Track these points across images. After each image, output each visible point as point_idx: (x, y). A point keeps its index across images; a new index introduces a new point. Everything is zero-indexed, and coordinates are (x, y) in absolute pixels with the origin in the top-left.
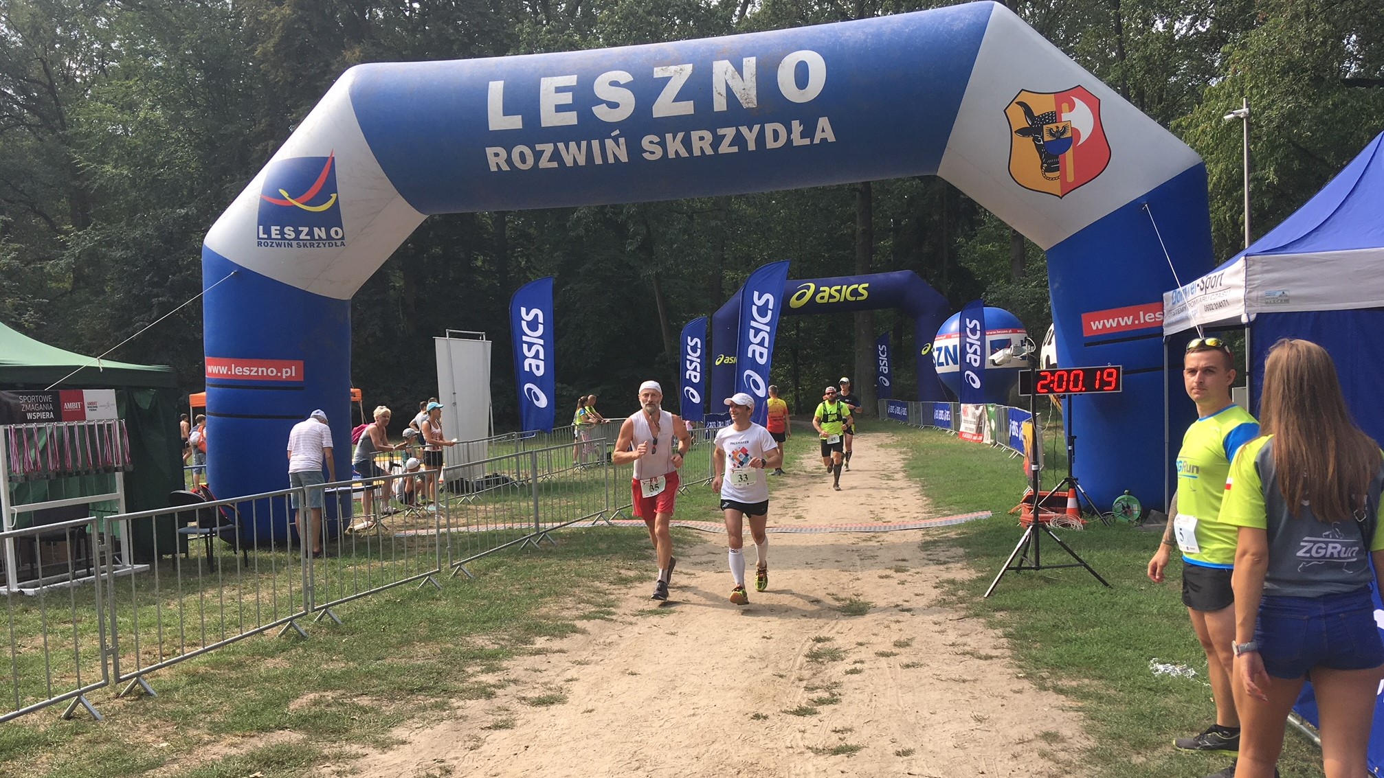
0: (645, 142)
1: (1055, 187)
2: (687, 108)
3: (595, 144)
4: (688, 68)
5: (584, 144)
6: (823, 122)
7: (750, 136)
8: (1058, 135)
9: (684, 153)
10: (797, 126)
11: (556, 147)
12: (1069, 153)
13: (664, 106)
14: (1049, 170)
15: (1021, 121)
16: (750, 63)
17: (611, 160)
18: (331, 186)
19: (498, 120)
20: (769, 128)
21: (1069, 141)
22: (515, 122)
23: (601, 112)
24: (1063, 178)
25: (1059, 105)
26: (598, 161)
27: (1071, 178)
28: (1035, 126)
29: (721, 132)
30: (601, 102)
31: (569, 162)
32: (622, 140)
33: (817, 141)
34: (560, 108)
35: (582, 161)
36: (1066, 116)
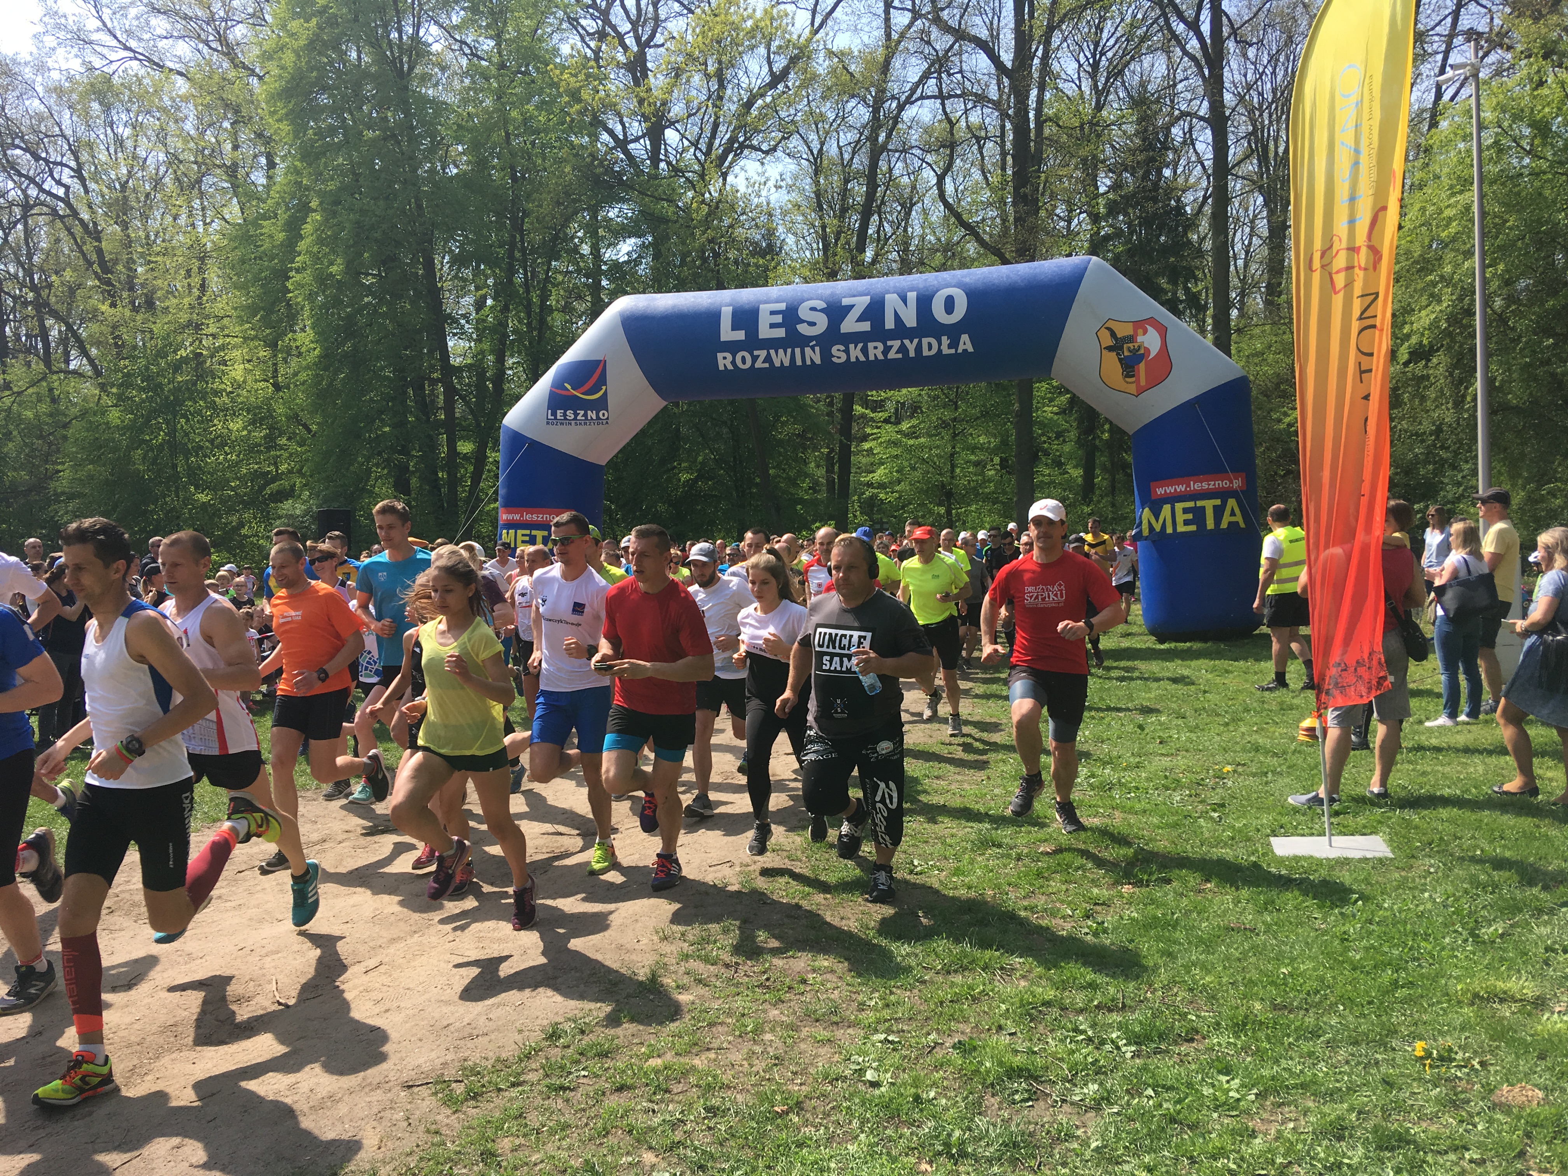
0: (834, 350)
1: (1133, 389)
2: (866, 326)
3: (798, 351)
4: (867, 299)
5: (789, 351)
6: (965, 338)
7: (911, 347)
8: (1134, 351)
9: (862, 358)
10: (945, 340)
11: (769, 354)
12: (1142, 366)
13: (850, 325)
14: (1128, 376)
15: (1109, 341)
16: (912, 296)
17: (808, 362)
18: (602, 380)
19: (727, 333)
20: (925, 341)
21: (1142, 357)
22: (740, 335)
23: (803, 329)
24: (1138, 382)
25: (1135, 331)
26: (799, 362)
27: (1143, 382)
28: (1117, 345)
29: (889, 343)
30: (803, 321)
31: (777, 364)
32: (817, 349)
33: (960, 351)
34: (773, 326)
35: (787, 363)
36: (1140, 339)
